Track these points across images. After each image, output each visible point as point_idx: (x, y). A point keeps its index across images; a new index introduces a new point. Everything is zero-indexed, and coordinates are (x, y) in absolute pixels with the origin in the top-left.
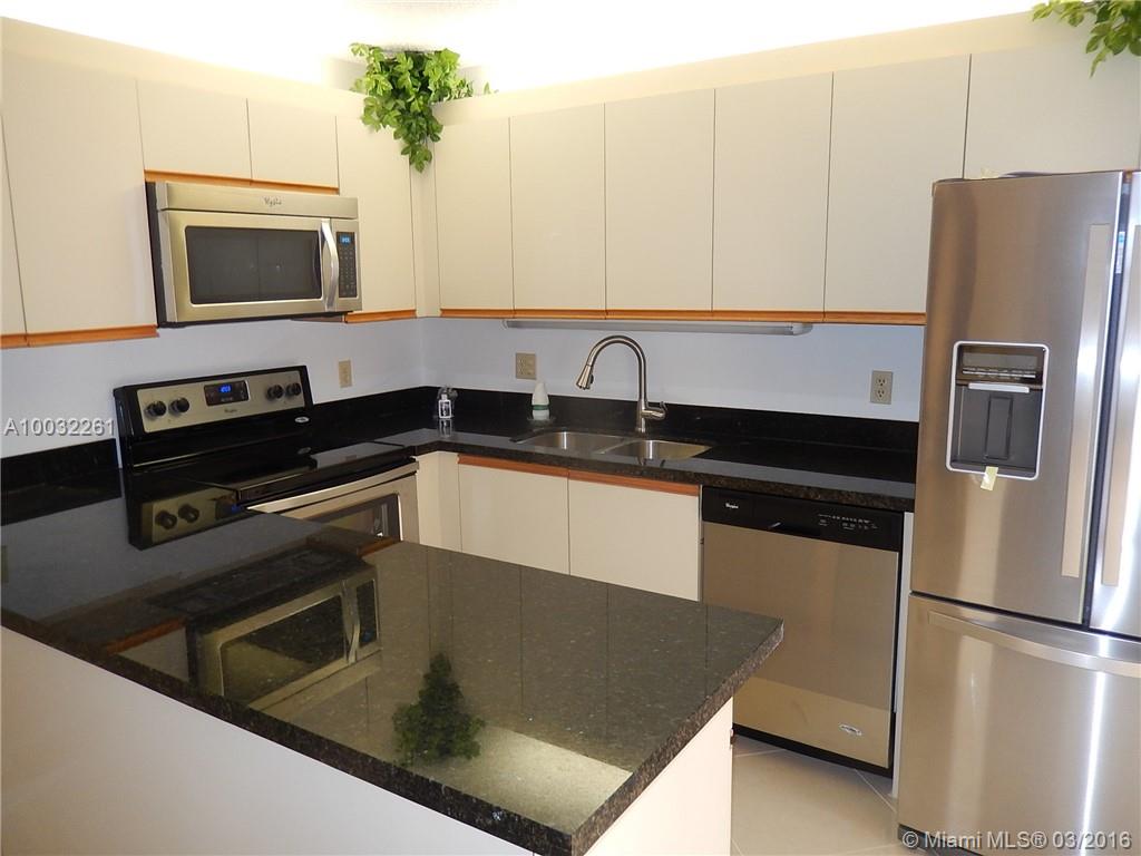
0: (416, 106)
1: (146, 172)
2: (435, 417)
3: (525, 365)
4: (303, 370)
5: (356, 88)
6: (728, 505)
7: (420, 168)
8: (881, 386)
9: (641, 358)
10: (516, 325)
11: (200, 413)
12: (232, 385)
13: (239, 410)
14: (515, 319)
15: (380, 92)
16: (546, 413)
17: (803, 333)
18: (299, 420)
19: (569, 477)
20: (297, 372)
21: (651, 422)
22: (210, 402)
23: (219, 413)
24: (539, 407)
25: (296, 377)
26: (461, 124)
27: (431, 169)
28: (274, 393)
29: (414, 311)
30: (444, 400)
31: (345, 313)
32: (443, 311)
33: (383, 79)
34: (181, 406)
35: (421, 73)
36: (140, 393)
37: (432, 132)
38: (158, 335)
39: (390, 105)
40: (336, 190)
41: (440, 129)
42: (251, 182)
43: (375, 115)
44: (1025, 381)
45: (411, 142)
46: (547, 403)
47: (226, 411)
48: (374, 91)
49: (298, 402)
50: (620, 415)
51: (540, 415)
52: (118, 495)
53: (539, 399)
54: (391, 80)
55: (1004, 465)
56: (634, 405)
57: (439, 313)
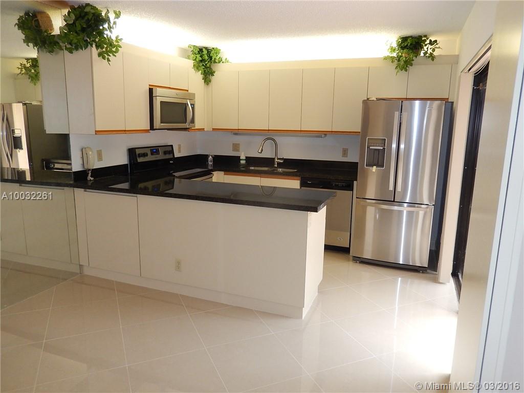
0: (208, 65)
1: (149, 85)
2: (207, 163)
3: (236, 147)
4: (172, 146)
5: (188, 58)
6: (308, 182)
7: (208, 84)
8: (345, 153)
9: (276, 144)
10: (236, 134)
11: (150, 158)
12: (156, 150)
13: (158, 157)
14: (236, 132)
15: (197, 60)
16: (245, 161)
17: (325, 137)
18: (171, 162)
19: (261, 177)
21: (278, 163)
22: (152, 154)
23: (154, 158)
24: (242, 160)
25: (170, 149)
26: (221, 72)
27: (210, 84)
28: (165, 153)
29: (204, 129)
30: (210, 157)
31: (190, 128)
32: (213, 129)
33: (198, 56)
34: (146, 155)
35: (209, 54)
36: (137, 150)
37: (212, 73)
38: (150, 132)
39: (201, 64)
40: (188, 91)
41: (214, 72)
42: (170, 88)
43: (197, 67)
44: (381, 147)
45: (205, 76)
46: (245, 158)
48: (195, 60)
49: (171, 156)
50: (268, 162)
51: (243, 162)
52: (128, 182)
53: (243, 157)
54: (201, 56)
55: (378, 166)
56: (274, 159)
57: (212, 130)
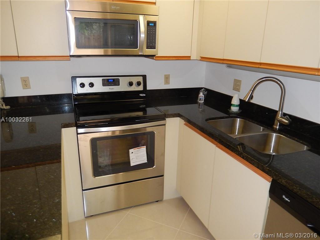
4: (144, 77)
6: (284, 197)
12: (114, 80)
13: (115, 89)
16: (238, 108)
18: (141, 95)
20: (142, 77)
22: (104, 84)
23: (107, 89)
24: (234, 105)
25: (141, 79)
29: (190, 57)
30: (201, 95)
31: (154, 56)
32: (202, 57)
34: (92, 85)
36: (78, 79)
40: (155, 4)
46: (239, 103)
47: (110, 89)
49: (141, 88)
51: (235, 109)
53: (235, 101)
57: (200, 58)
